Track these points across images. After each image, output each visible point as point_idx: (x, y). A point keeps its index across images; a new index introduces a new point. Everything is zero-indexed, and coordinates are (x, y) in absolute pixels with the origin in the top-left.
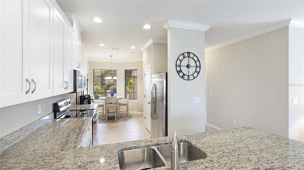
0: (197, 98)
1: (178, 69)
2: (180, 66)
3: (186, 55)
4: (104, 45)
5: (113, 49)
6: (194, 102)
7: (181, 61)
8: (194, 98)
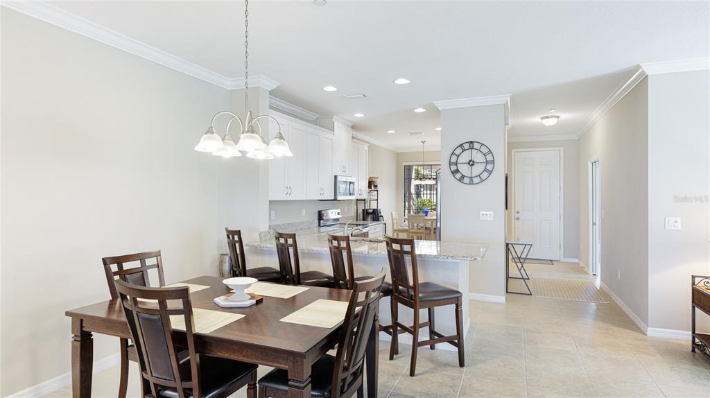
0: (488, 213)
1: (454, 168)
2: (456, 164)
3: (466, 146)
4: (394, 132)
5: (411, 134)
6: (481, 219)
7: (458, 156)
8: (481, 213)
